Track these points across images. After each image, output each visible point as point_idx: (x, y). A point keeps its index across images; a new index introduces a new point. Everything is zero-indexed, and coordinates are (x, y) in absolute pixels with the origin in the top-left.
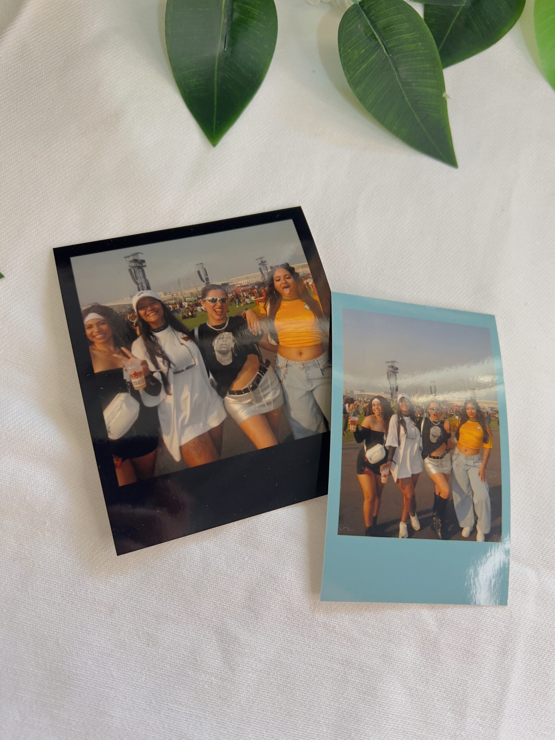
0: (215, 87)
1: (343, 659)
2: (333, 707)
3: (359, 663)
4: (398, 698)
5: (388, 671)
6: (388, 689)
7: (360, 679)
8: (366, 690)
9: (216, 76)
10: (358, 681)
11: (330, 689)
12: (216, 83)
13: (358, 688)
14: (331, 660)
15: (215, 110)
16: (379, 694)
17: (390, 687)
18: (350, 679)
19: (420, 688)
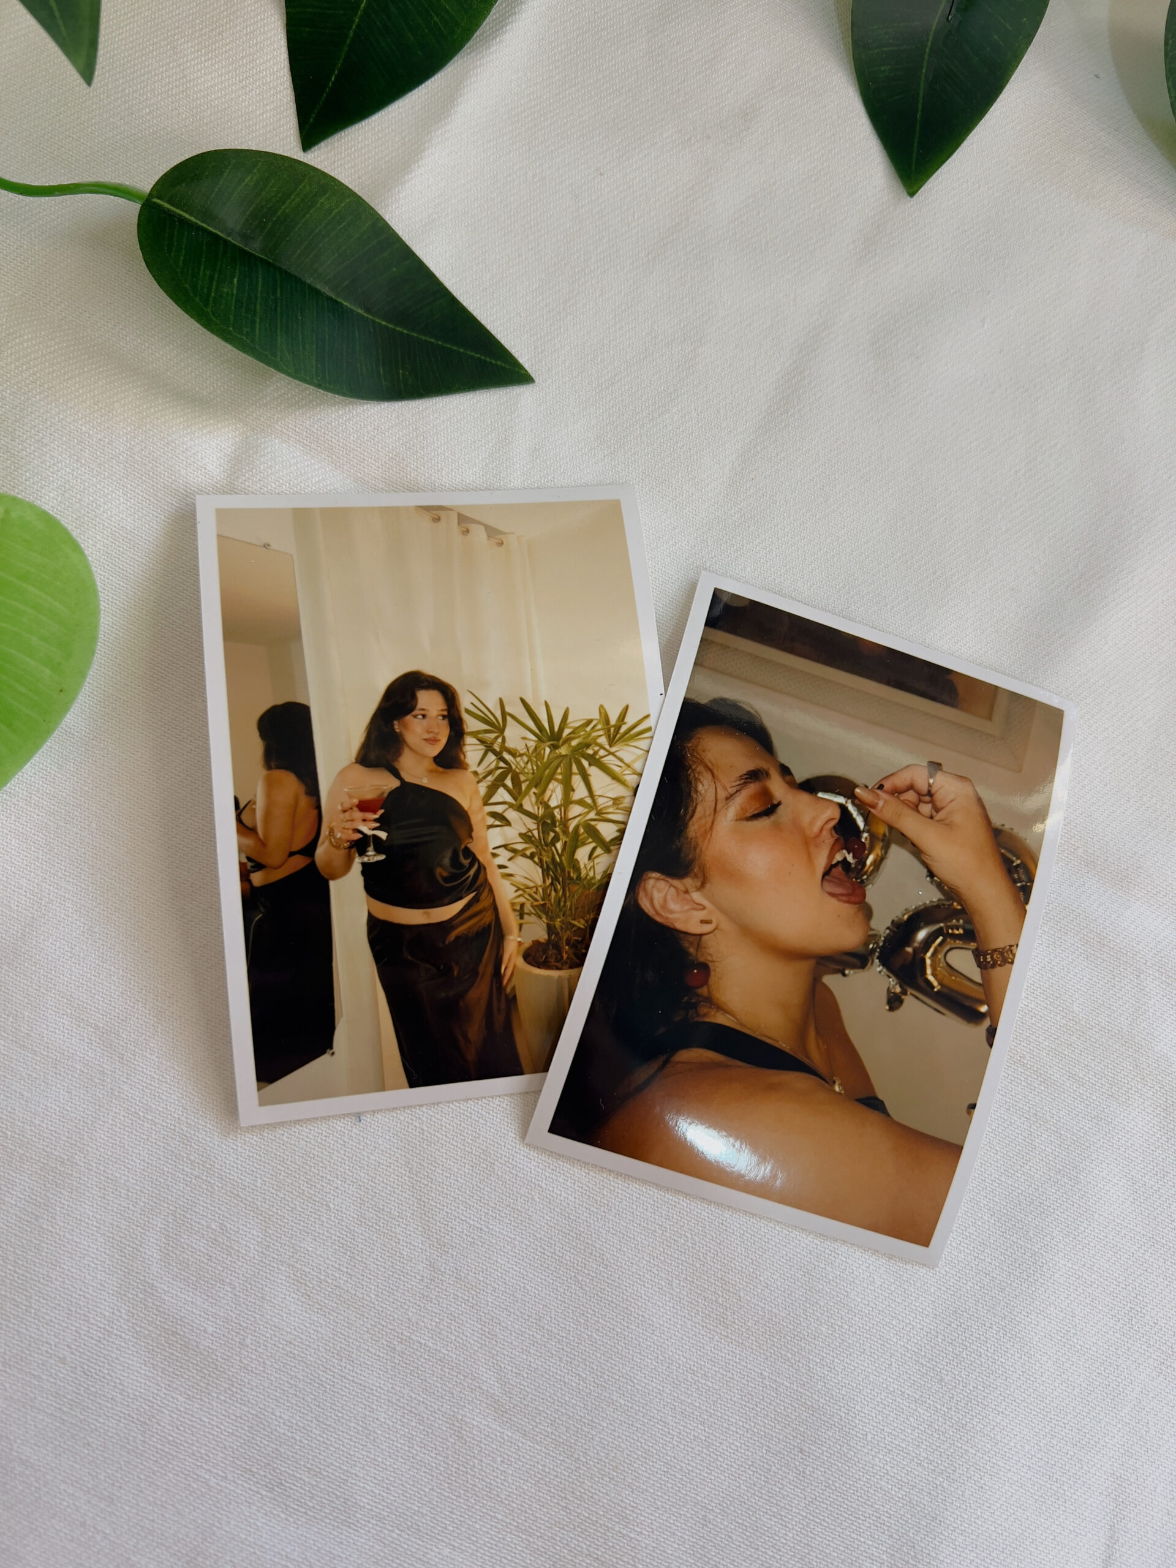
0: (922, 85)
1: (1029, 1111)
2: (1003, 1184)
3: (1055, 1121)
4: (1112, 1191)
5: (1101, 1144)
6: (1098, 1173)
7: (1054, 1148)
8: (1061, 1168)
9: (925, 64)
10: (1050, 1151)
11: (1002, 1155)
12: (923, 78)
13: (1048, 1161)
14: (1009, 1110)
15: (918, 128)
16: (1083, 1178)
17: (1101, 1170)
18: (1037, 1145)
19: (1150, 1182)
